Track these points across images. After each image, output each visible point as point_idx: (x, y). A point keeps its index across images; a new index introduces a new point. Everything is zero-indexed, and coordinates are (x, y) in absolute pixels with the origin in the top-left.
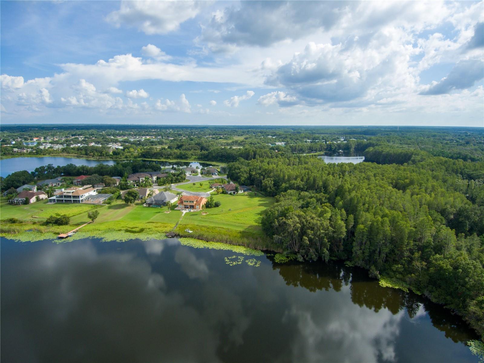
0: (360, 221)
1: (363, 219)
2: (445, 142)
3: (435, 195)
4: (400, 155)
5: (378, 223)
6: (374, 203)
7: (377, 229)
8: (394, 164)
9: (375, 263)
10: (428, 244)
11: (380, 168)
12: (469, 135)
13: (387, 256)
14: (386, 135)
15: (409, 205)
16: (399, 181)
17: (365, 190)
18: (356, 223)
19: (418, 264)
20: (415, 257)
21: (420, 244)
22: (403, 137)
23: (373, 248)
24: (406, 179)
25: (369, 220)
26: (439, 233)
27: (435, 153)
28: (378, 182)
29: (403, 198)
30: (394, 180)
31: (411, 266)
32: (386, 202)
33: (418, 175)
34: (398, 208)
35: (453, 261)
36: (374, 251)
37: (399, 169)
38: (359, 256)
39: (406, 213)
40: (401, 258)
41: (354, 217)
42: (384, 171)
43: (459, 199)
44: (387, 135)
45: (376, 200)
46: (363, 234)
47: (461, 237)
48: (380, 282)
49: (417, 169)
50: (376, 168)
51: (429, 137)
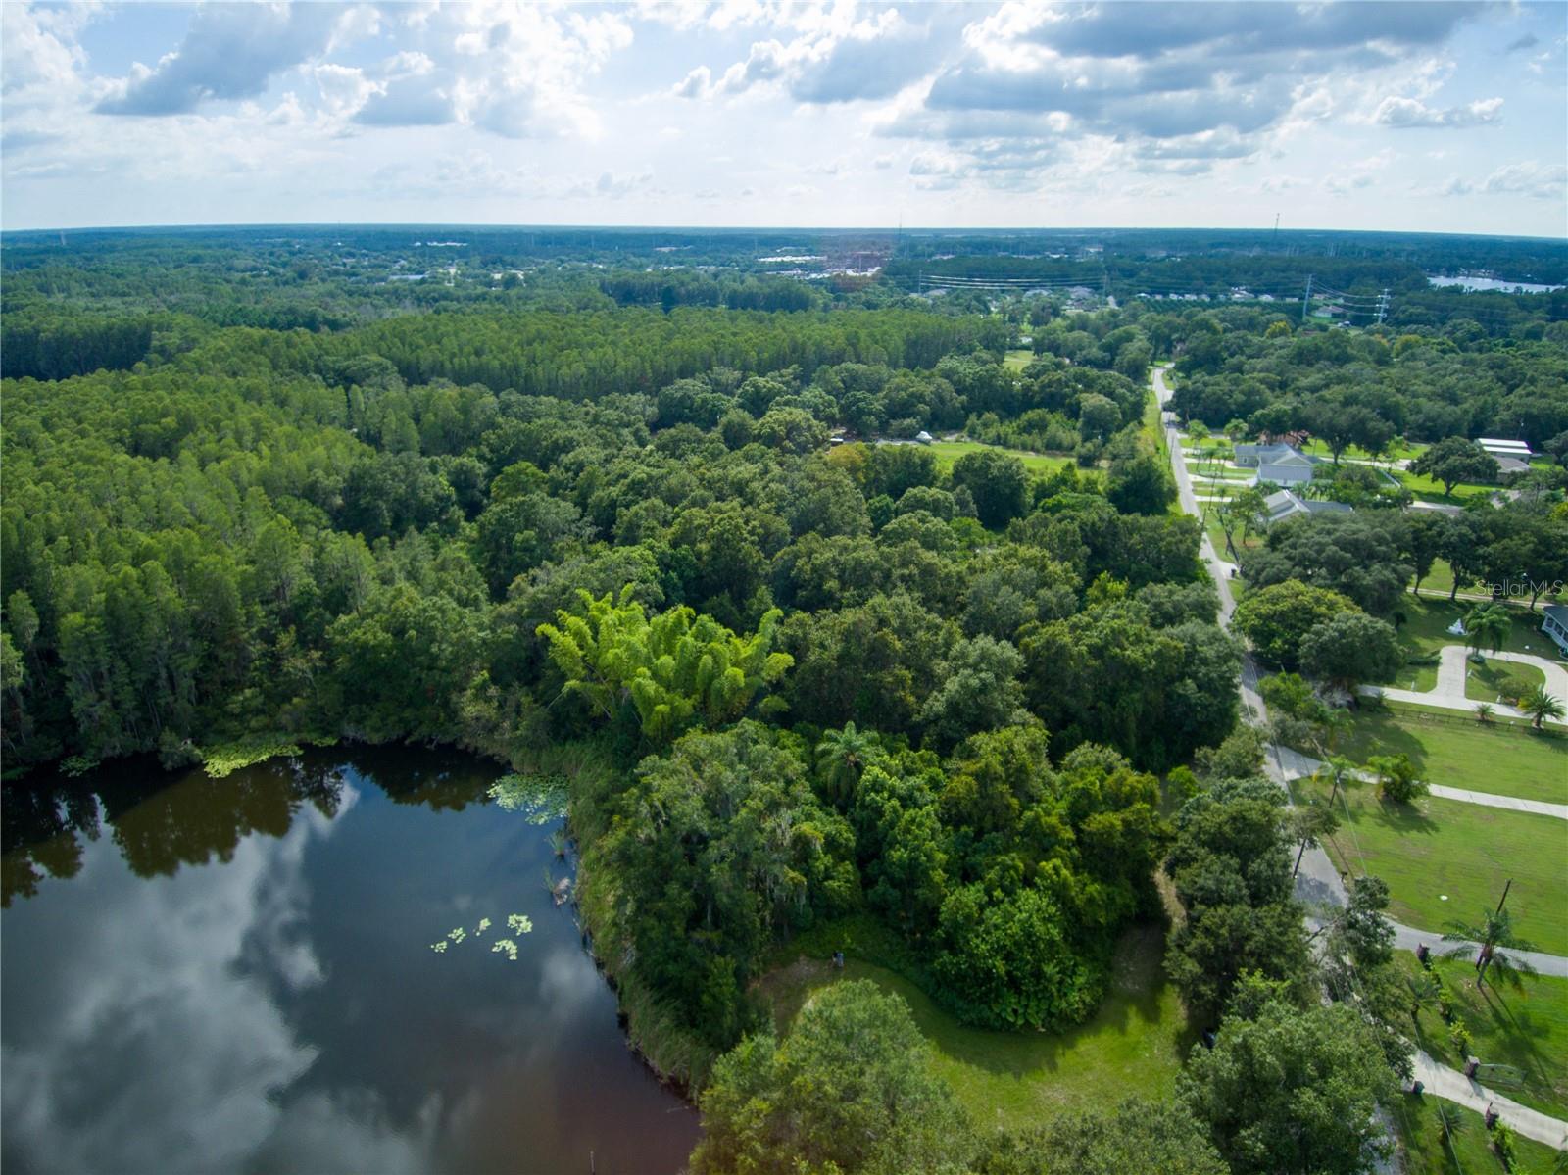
0: (62, 605)
1: (71, 592)
2: (238, 276)
3: (271, 447)
4: (106, 336)
5: (132, 587)
6: (85, 523)
7: (134, 606)
8: (102, 372)
9: (168, 719)
10: (305, 596)
11: (57, 394)
12: (300, 251)
13: (198, 681)
14: (26, 269)
15: (209, 501)
16: (143, 427)
17: (31, 487)
18: (49, 615)
19: (297, 665)
20: (283, 648)
21: (284, 606)
22: (95, 271)
23: (144, 676)
24: (165, 415)
25: (95, 588)
26: (324, 555)
27: (220, 316)
28: (71, 446)
29: (180, 480)
30: (125, 426)
31: (282, 679)
32: (126, 510)
33: (196, 395)
34: (173, 518)
35: (385, 617)
36: (151, 684)
37: (127, 387)
38: (104, 722)
39: (206, 528)
40: (246, 668)
41: (31, 597)
42: (74, 401)
43: (340, 445)
44: (29, 265)
45: (89, 510)
46: (90, 642)
47: (382, 548)
48: (207, 769)
49: (185, 377)
50: (40, 397)
51: (181, 266)
